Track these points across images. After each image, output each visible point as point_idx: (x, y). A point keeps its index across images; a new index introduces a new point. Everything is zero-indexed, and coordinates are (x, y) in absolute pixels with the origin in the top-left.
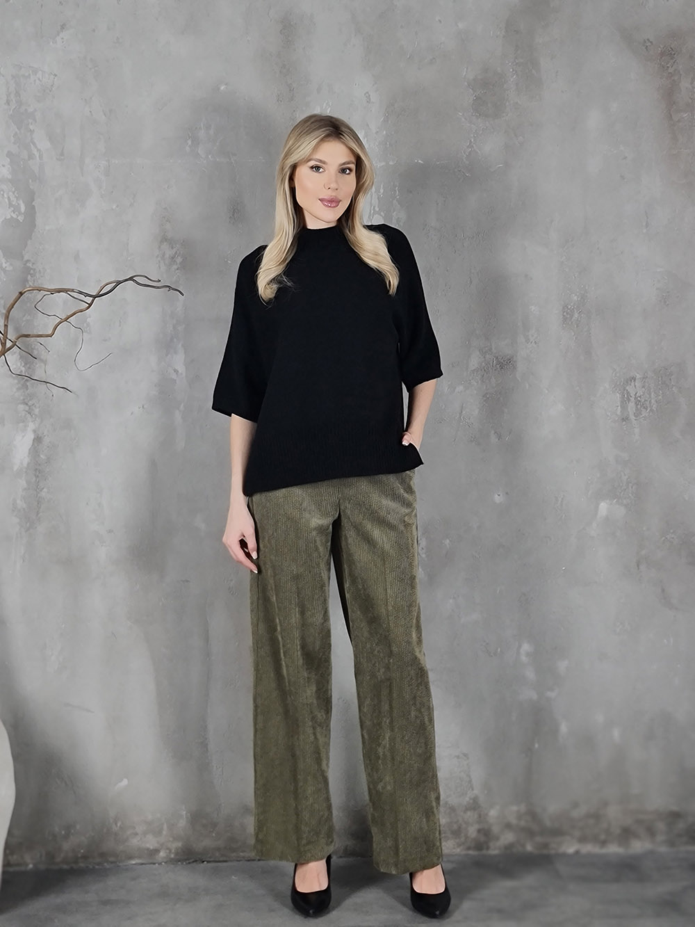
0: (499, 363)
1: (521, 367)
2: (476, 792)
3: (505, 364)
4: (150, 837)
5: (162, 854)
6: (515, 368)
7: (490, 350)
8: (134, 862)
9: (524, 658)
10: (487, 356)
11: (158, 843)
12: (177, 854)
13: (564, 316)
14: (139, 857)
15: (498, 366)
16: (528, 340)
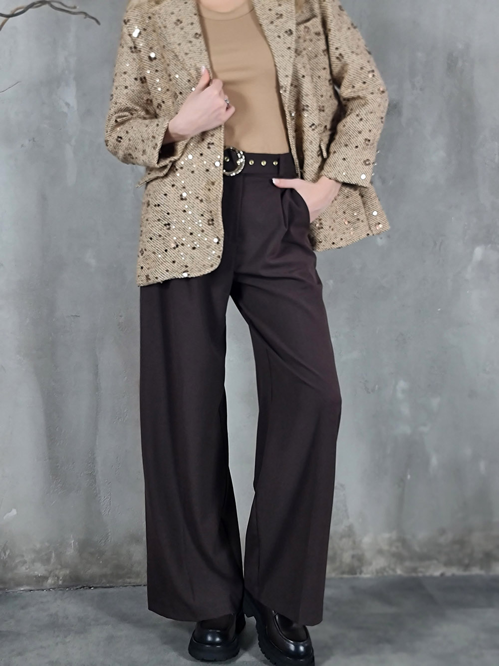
1: (406, 113)
2: (351, 520)
4: (38, 565)
5: (50, 581)
9: (400, 395)
11: (46, 570)
12: (64, 581)
13: (448, 64)
16: (413, 87)
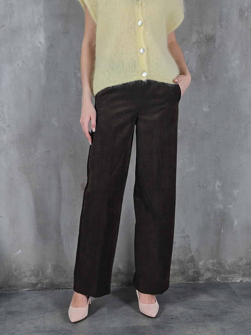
0: (206, 39)
1: (218, 41)
2: (193, 253)
3: (210, 39)
5: (39, 285)
6: (214, 41)
7: (202, 32)
8: (25, 290)
9: (217, 189)
10: (201, 35)
11: (37, 280)
13: (240, 14)
14: (28, 287)
15: (206, 40)
16: (221, 27)
